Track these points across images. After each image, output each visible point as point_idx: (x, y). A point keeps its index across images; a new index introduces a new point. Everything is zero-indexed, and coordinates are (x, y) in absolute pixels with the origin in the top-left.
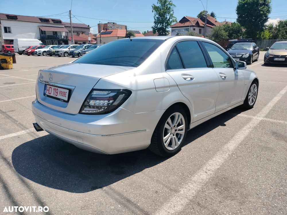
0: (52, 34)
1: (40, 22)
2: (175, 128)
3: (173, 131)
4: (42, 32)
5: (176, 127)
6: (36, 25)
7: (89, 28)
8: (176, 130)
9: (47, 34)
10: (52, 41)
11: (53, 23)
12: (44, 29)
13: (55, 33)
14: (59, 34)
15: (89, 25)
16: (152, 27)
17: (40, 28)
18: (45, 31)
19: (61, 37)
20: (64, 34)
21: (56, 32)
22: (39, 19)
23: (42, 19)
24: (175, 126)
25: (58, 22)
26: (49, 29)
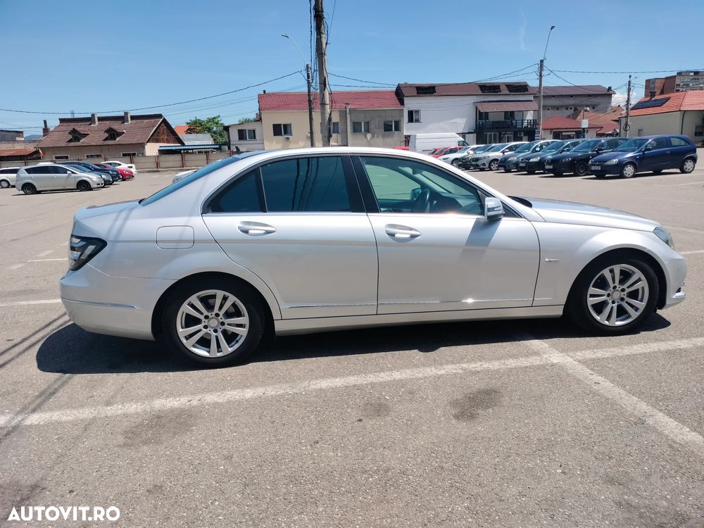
0: (502, 119)
1: (481, 93)
4: (481, 116)
6: (471, 100)
7: (610, 95)
9: (492, 118)
10: (500, 134)
11: (508, 93)
12: (483, 109)
13: (510, 115)
14: (517, 117)
17: (477, 108)
18: (488, 113)
19: (522, 123)
20: (530, 116)
21: (512, 113)
22: (478, 87)
23: (485, 86)
25: (521, 88)
26: (496, 108)
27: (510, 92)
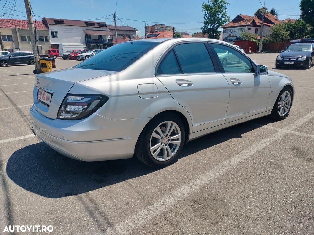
0: (97, 38)
1: (86, 26)
2: (167, 137)
3: (165, 140)
4: (88, 36)
5: (169, 136)
6: (82, 29)
7: (135, 31)
8: (169, 140)
9: (93, 38)
10: (97, 45)
11: (98, 27)
12: (89, 33)
13: (100, 37)
14: (103, 38)
15: (135, 28)
16: (202, 28)
17: (85, 32)
18: (90, 35)
19: (106, 41)
20: (109, 38)
21: (101, 36)
22: (85, 23)
23: (88, 23)
24: (167, 136)
25: (103, 25)
26: (94, 33)
27: (99, 26)
